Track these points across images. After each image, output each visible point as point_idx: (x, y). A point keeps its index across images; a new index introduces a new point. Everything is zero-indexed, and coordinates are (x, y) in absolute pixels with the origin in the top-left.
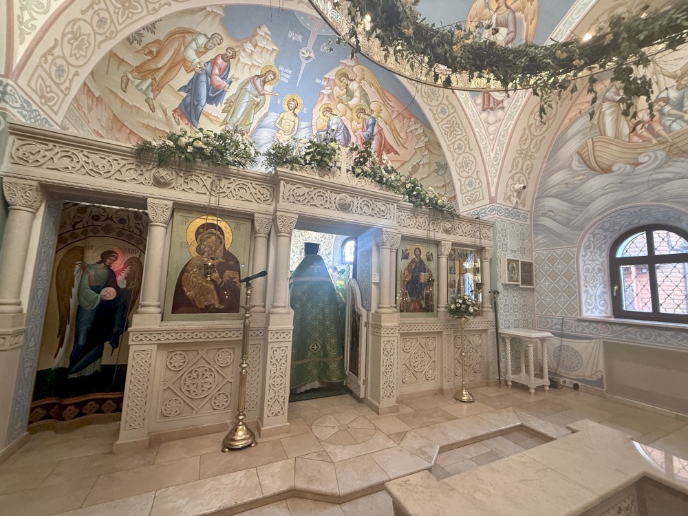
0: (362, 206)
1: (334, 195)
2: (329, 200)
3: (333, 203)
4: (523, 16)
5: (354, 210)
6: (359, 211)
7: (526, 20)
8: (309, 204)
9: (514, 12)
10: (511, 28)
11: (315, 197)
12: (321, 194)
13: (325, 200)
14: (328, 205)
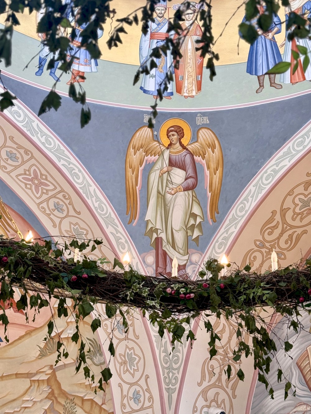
4: (204, 162)
7: (208, 168)
9: (192, 155)
10: (190, 172)
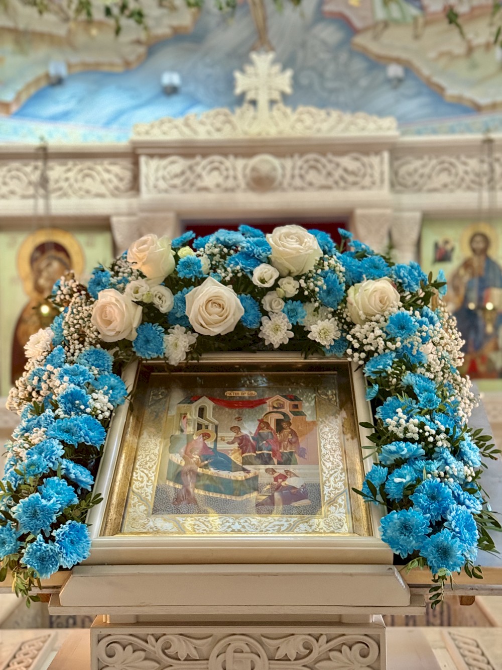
0: (303, 172)
1: (240, 163)
2: (231, 173)
3: (240, 176)
5: (286, 183)
6: (298, 182)
8: (194, 188)
11: (204, 174)
12: (216, 164)
13: (225, 173)
14: (230, 183)
